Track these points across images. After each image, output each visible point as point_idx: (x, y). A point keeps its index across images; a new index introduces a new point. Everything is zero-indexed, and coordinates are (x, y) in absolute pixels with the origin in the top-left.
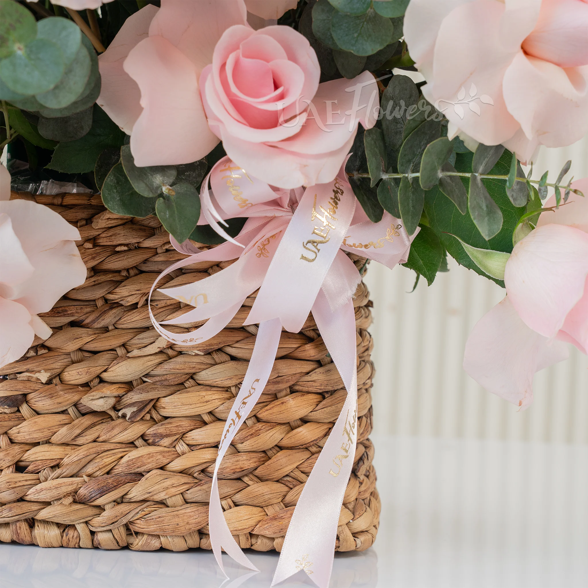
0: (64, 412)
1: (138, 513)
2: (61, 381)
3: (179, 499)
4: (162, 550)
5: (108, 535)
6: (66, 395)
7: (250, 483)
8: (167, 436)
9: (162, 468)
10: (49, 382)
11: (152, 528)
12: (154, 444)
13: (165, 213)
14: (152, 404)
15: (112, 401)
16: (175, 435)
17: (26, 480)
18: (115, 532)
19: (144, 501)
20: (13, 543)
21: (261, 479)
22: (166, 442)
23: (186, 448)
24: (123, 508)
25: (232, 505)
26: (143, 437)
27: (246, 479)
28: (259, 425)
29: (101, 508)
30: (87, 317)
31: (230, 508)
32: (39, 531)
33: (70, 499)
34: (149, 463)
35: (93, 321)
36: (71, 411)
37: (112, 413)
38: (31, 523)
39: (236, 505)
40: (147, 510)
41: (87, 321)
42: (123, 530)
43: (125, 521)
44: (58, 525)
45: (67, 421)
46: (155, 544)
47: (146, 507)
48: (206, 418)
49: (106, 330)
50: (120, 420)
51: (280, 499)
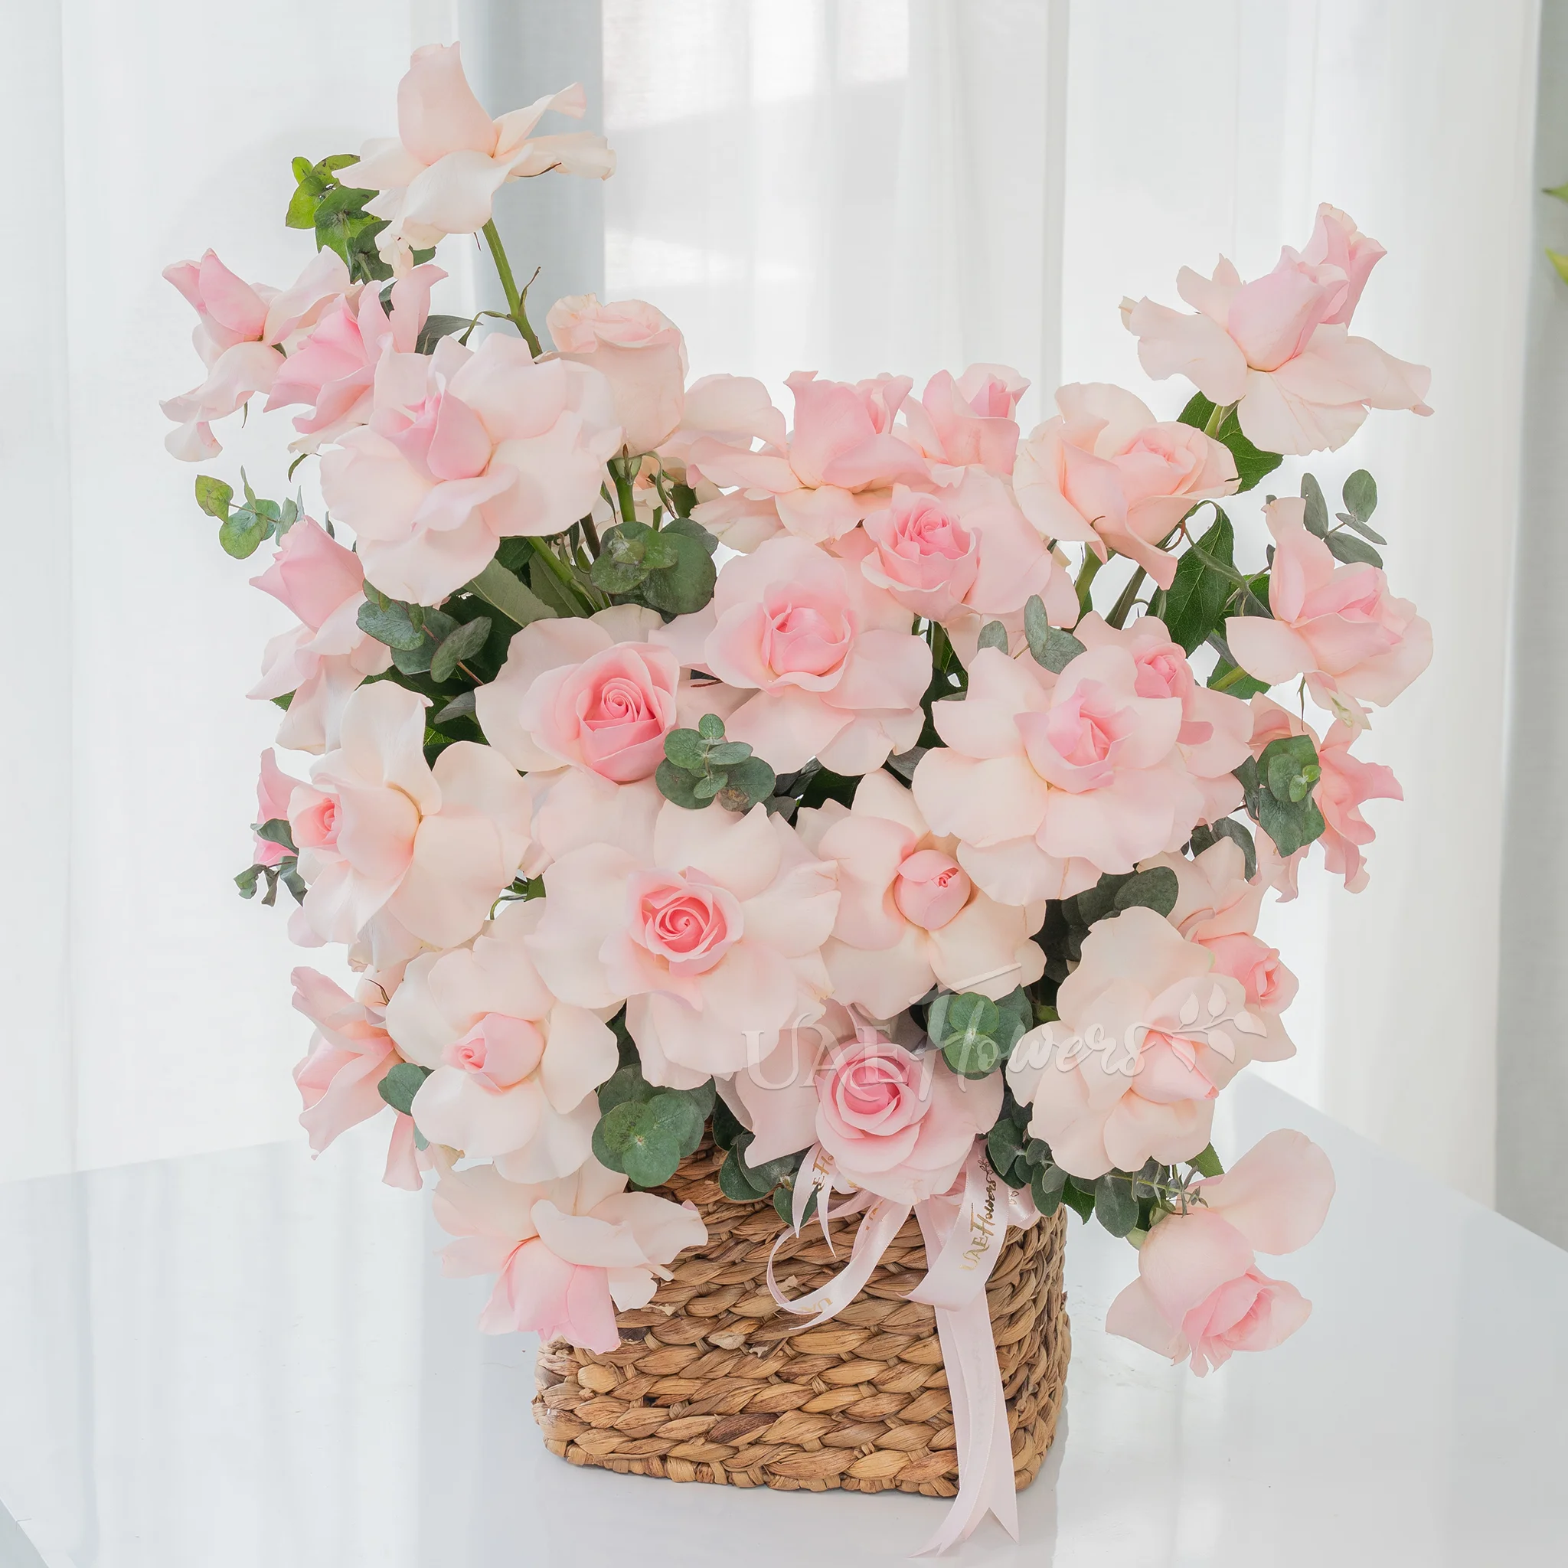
0: (693, 1345)
1: (773, 1457)
2: (689, 1315)
3: (817, 1444)
4: (801, 1489)
5: (744, 1476)
6: (693, 1331)
7: (892, 1426)
8: (803, 1375)
9: (799, 1409)
10: (675, 1315)
11: (789, 1472)
12: (787, 1381)
13: (783, 1203)
14: (784, 1342)
15: (742, 1339)
16: (810, 1374)
17: (656, 1417)
18: (750, 1472)
19: (783, 1444)
20: (645, 1474)
21: (907, 1422)
22: (803, 1379)
23: (823, 1387)
24: (758, 1451)
25: (873, 1449)
26: (777, 1374)
27: (888, 1422)
28: (901, 1367)
29: (737, 1450)
30: (712, 1252)
31: (871, 1453)
32: (672, 1466)
33: (702, 1440)
34: (783, 1405)
35: (718, 1258)
36: (701, 1346)
37: (744, 1350)
38: (664, 1458)
39: (879, 1449)
40: (783, 1455)
41: (711, 1256)
42: (758, 1472)
43: (761, 1463)
44: (692, 1462)
45: (695, 1356)
46: (795, 1484)
47: (782, 1452)
48: (844, 1357)
49: (734, 1263)
50: (752, 1357)
51: (925, 1444)
